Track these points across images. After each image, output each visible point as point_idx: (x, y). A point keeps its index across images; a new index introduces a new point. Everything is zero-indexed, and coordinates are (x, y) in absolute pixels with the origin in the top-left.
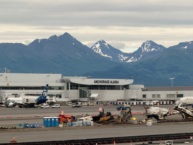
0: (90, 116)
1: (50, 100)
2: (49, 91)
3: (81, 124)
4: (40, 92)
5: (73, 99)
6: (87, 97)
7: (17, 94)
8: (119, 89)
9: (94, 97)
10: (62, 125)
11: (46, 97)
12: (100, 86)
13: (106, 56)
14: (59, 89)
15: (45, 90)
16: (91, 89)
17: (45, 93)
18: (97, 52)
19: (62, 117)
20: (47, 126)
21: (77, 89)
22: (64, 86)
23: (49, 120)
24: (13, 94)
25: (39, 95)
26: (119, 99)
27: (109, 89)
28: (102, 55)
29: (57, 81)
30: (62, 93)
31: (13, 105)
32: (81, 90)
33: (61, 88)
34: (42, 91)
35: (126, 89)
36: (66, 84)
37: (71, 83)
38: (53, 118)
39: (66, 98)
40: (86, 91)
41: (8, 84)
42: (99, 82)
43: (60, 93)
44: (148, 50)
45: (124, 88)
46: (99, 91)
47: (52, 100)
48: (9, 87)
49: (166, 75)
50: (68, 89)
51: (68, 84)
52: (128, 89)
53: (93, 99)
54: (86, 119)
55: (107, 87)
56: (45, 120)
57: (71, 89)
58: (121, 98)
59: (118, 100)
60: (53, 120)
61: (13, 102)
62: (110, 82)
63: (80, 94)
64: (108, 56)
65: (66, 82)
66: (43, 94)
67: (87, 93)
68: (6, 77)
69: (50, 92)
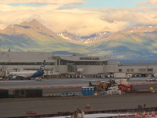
0: (116, 87)
1: (46, 73)
2: (45, 66)
3: (112, 93)
4: (38, 67)
5: (62, 73)
6: (74, 71)
7: (17, 69)
8: (100, 65)
9: (80, 71)
10: (97, 93)
11: (43, 71)
12: (85, 62)
13: (67, 38)
14: (51, 65)
15: (43, 65)
16: (77, 65)
17: (42, 67)
18: (59, 35)
19: (123, 86)
20: (85, 95)
21: (66, 64)
22: (55, 62)
23: (87, 89)
24: (14, 69)
25: (37, 69)
26: (99, 72)
27: (91, 65)
28: (64, 37)
29: (49, 58)
30: (53, 68)
31: (16, 78)
32: (69, 66)
33: (53, 64)
34: (40, 66)
35: (105, 64)
36: (57, 60)
37: (61, 60)
38: (90, 88)
39: (56, 72)
40: (74, 66)
41: (10, 61)
42: (83, 59)
43: (52, 68)
44: (101, 34)
45: (103, 64)
46: (83, 66)
47: (48, 73)
48: (10, 63)
49: (116, 54)
50: (58, 64)
51: (58, 60)
52: (107, 64)
53: (79, 73)
54: (114, 89)
55: (90, 63)
56: (84, 89)
57: (61, 64)
58: (101, 72)
59: (98, 74)
60: (90, 89)
61: (15, 75)
62: (92, 59)
63: (69, 69)
64: (68, 39)
65: (57, 59)
66: (40, 68)
67: (74, 68)
68: (8, 55)
69: (47, 67)
